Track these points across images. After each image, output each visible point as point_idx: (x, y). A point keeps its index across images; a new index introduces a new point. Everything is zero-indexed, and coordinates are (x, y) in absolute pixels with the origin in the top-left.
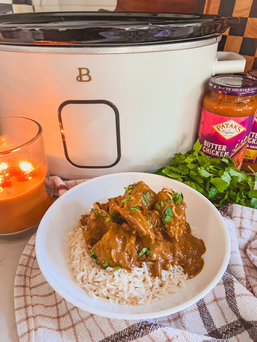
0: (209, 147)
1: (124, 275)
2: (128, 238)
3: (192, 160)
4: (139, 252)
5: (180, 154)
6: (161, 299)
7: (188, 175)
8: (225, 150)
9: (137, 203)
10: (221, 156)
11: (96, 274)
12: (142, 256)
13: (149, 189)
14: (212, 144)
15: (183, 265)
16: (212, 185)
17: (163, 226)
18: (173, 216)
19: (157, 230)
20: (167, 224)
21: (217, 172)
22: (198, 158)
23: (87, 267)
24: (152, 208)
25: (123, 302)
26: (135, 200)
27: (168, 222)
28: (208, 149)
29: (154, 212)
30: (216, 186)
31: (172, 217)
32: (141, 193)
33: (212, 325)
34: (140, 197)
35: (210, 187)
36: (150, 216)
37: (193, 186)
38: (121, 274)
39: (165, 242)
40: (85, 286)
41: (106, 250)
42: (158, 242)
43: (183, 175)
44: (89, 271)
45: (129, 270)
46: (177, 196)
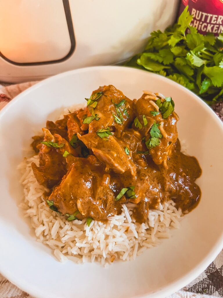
0: (199, 19)
1: (99, 229)
2: (99, 179)
3: (177, 40)
4: (116, 194)
5: (160, 32)
6: (149, 248)
7: (172, 65)
8: (221, 23)
9: (107, 123)
10: (214, 31)
11: (61, 228)
12: (121, 198)
13: (123, 96)
14: (203, 13)
15: (175, 198)
16: (204, 77)
17: (148, 151)
18: (161, 138)
19: (137, 156)
20: (154, 149)
21: (212, 58)
22: (185, 38)
23: (48, 220)
24: (130, 126)
25: (101, 258)
26: (104, 117)
27: (155, 146)
28: (196, 23)
29: (133, 133)
30: (212, 79)
31: (159, 138)
32: (112, 105)
33: (212, 266)
34: (112, 113)
35: (202, 80)
36: (127, 139)
37: (181, 82)
38: (94, 228)
39: (149, 171)
40: (48, 243)
41: (69, 202)
42: (142, 178)
43: (167, 65)
44: (50, 224)
45: (105, 221)
46: (166, 106)
